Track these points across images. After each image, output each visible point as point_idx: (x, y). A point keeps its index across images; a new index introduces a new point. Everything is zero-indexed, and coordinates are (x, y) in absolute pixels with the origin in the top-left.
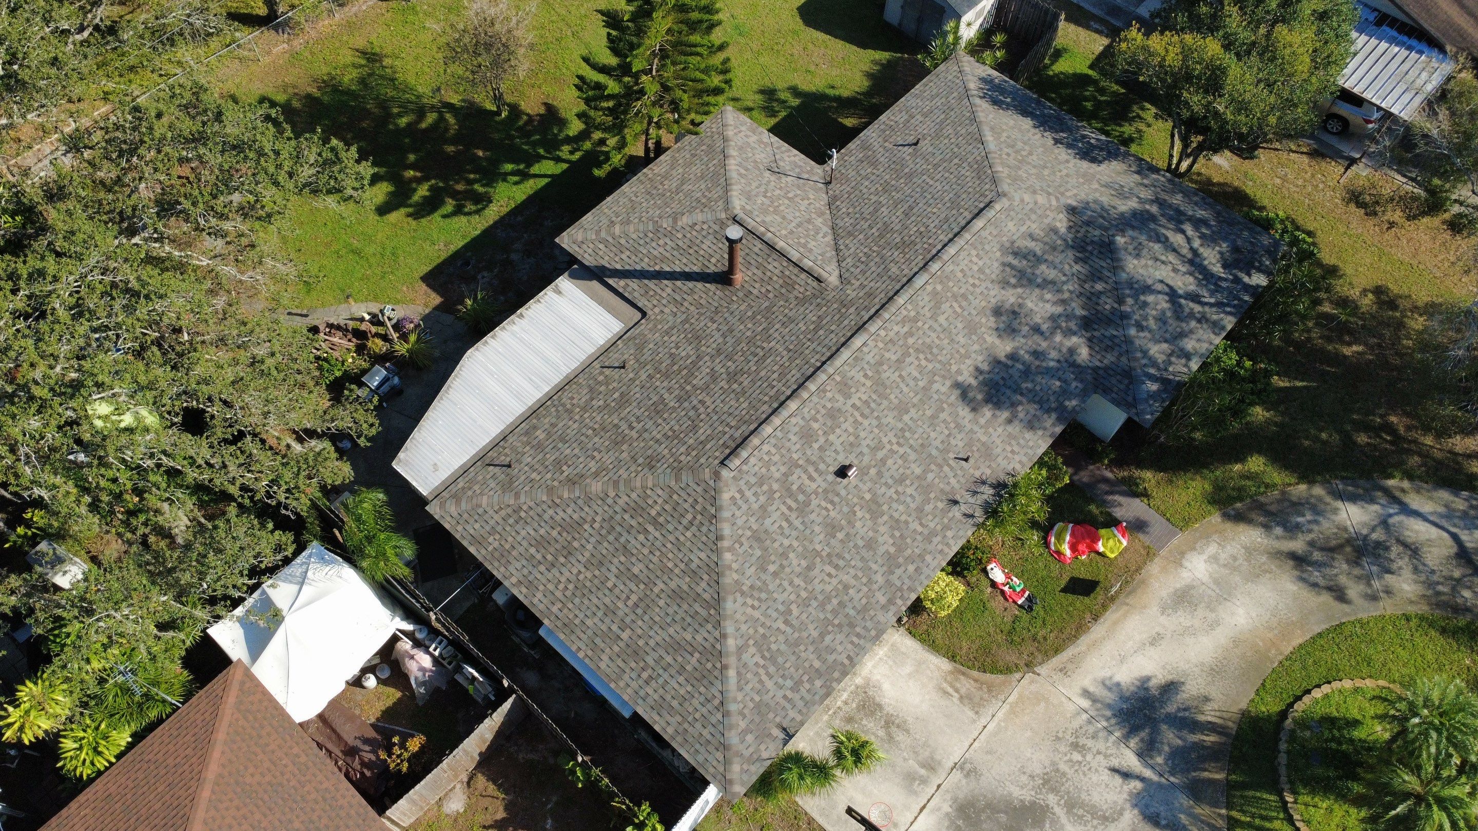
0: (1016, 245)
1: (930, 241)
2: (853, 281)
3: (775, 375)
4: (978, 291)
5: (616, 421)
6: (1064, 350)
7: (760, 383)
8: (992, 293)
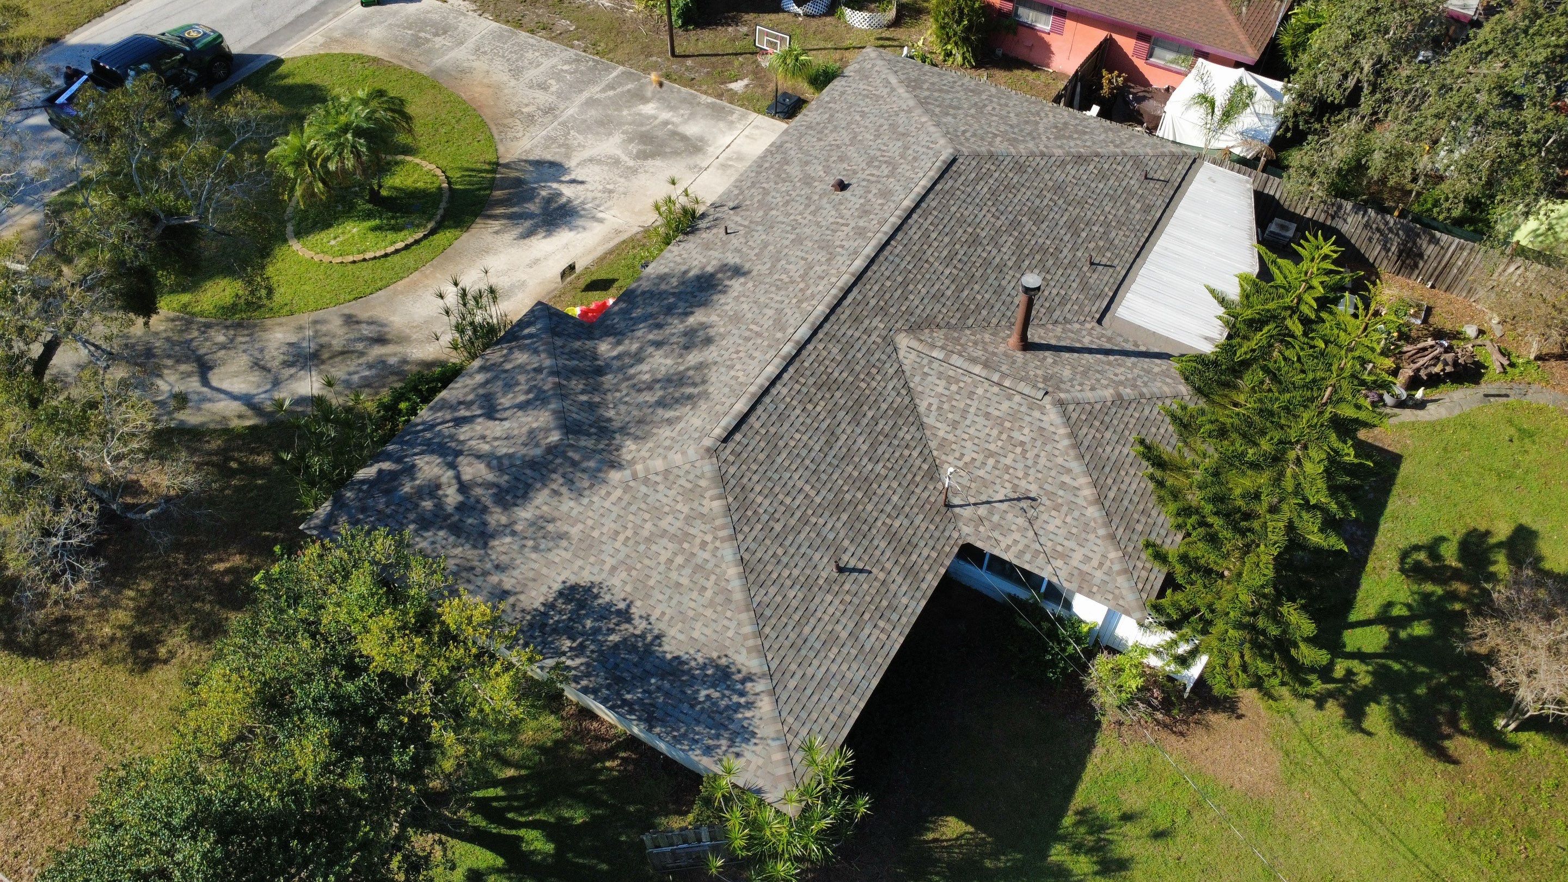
0: (689, 407)
1: (797, 387)
2: (879, 340)
3: (934, 235)
4: (731, 350)
5: (1071, 209)
6: (627, 342)
7: (947, 230)
8: (715, 354)
